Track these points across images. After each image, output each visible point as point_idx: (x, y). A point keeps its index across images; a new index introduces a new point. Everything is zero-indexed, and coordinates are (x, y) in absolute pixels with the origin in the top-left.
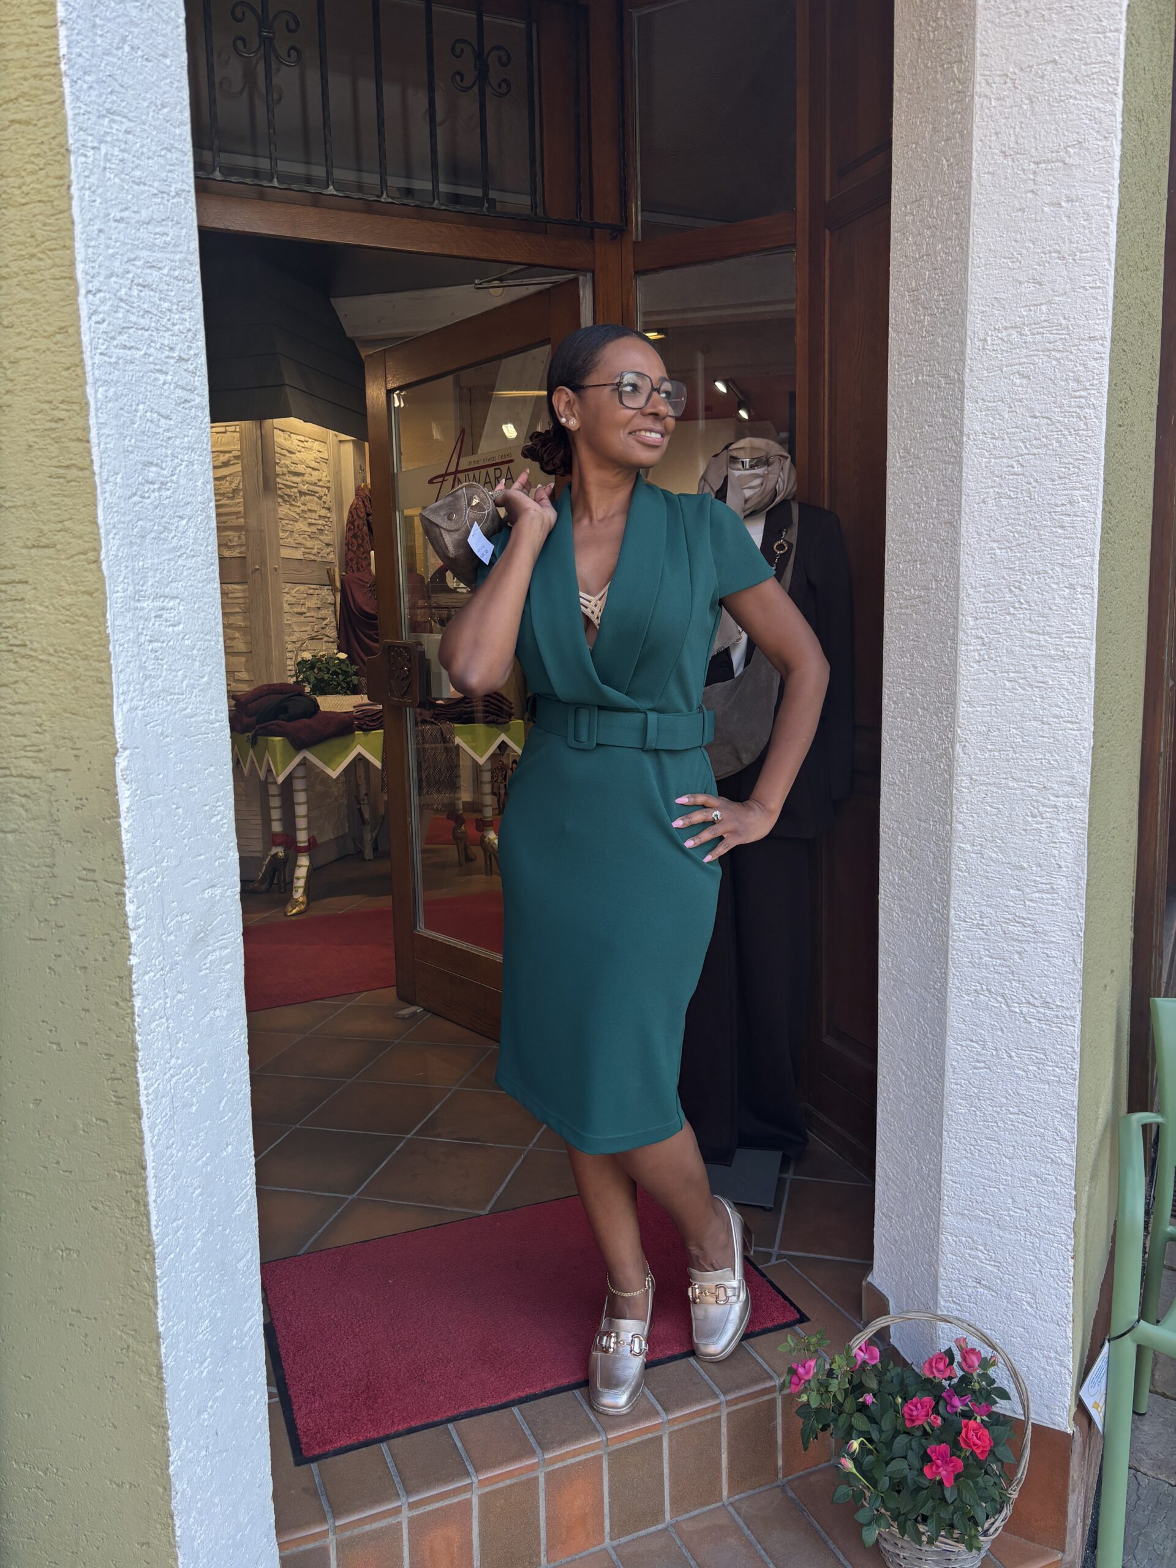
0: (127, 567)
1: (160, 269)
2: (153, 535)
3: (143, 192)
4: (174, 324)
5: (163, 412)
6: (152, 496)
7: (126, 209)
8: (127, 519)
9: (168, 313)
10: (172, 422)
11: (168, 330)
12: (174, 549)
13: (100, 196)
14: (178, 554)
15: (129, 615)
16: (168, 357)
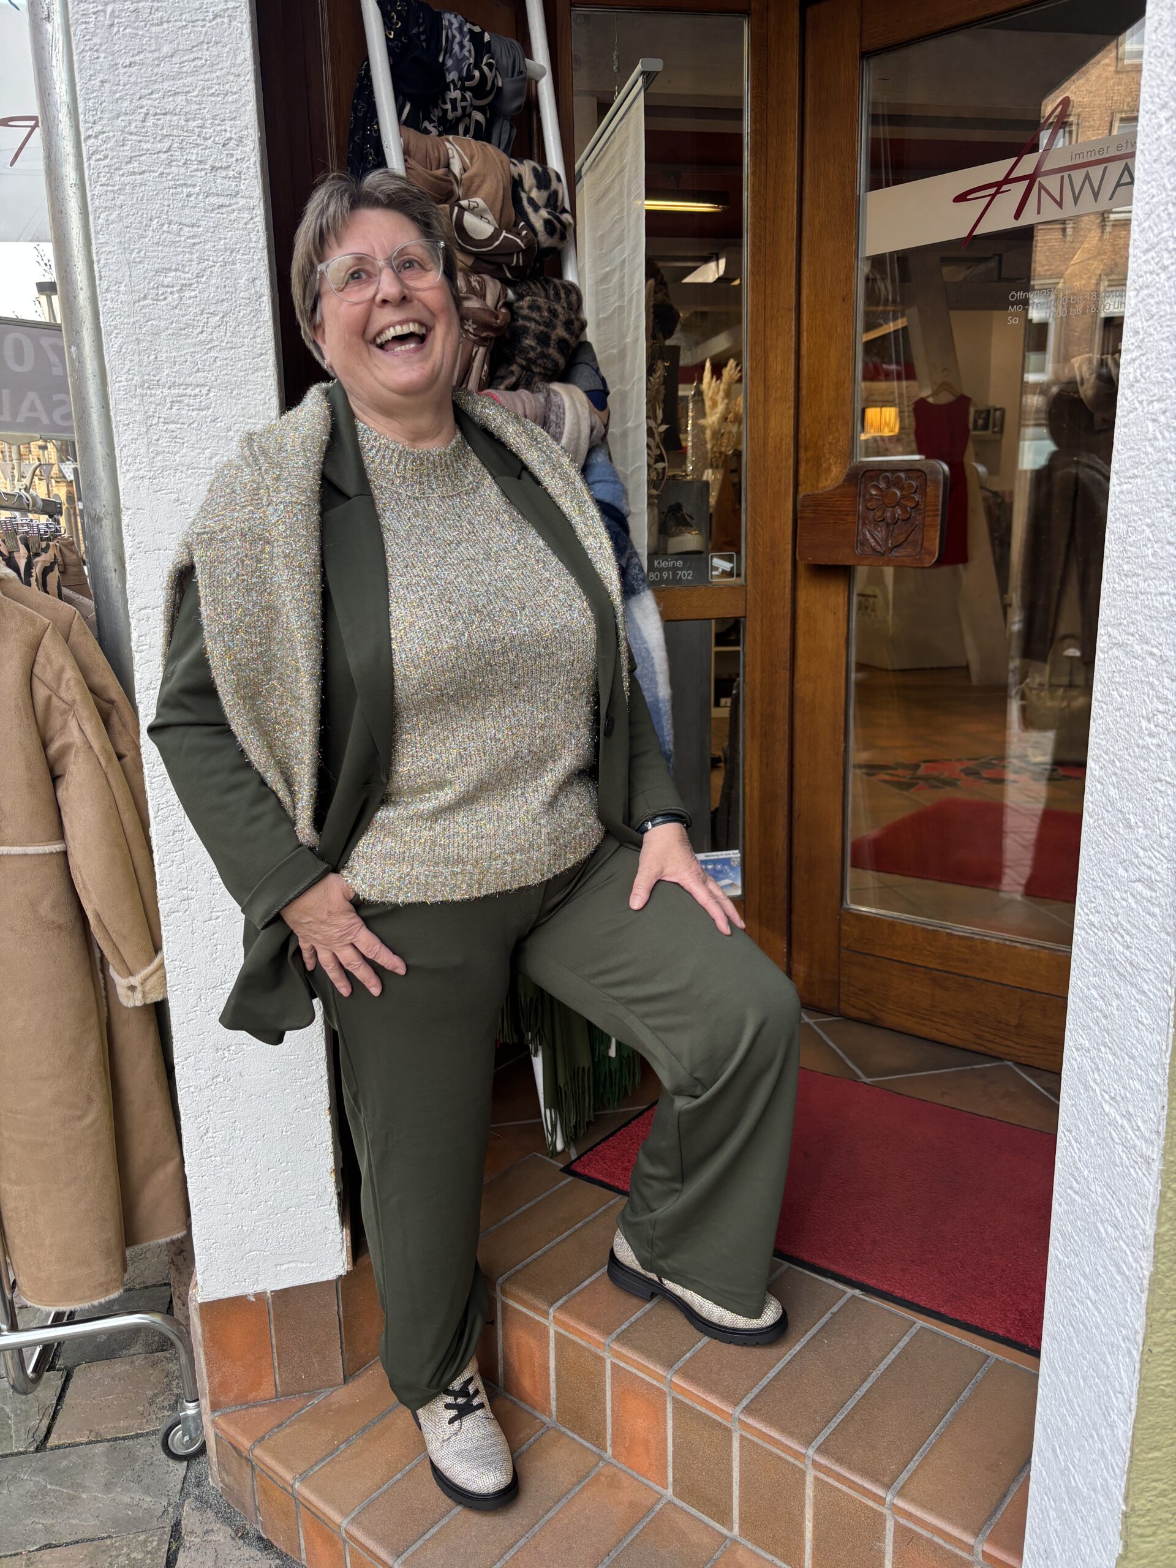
0: (131, 361)
1: (188, 92)
2: (170, 331)
3: (164, 30)
4: (206, 139)
5: (187, 221)
6: (170, 299)
7: (139, 53)
8: (132, 320)
9: (197, 130)
10: (201, 229)
11: (198, 145)
12: (201, 343)
13: (105, 51)
14: (209, 346)
15: (137, 401)
16: (197, 170)
